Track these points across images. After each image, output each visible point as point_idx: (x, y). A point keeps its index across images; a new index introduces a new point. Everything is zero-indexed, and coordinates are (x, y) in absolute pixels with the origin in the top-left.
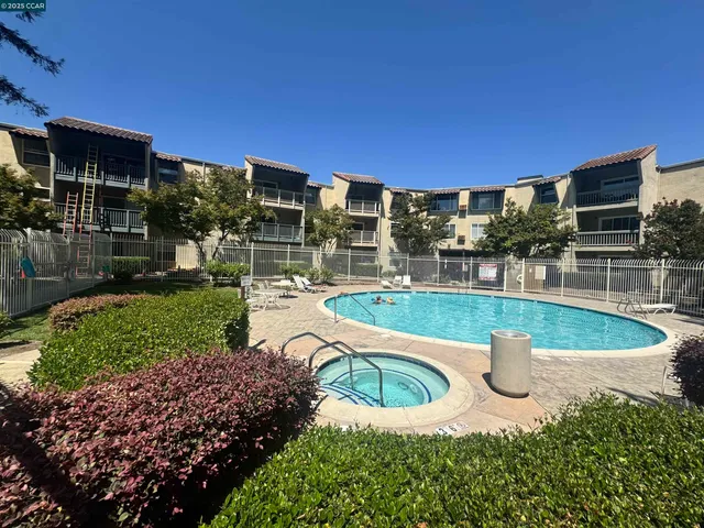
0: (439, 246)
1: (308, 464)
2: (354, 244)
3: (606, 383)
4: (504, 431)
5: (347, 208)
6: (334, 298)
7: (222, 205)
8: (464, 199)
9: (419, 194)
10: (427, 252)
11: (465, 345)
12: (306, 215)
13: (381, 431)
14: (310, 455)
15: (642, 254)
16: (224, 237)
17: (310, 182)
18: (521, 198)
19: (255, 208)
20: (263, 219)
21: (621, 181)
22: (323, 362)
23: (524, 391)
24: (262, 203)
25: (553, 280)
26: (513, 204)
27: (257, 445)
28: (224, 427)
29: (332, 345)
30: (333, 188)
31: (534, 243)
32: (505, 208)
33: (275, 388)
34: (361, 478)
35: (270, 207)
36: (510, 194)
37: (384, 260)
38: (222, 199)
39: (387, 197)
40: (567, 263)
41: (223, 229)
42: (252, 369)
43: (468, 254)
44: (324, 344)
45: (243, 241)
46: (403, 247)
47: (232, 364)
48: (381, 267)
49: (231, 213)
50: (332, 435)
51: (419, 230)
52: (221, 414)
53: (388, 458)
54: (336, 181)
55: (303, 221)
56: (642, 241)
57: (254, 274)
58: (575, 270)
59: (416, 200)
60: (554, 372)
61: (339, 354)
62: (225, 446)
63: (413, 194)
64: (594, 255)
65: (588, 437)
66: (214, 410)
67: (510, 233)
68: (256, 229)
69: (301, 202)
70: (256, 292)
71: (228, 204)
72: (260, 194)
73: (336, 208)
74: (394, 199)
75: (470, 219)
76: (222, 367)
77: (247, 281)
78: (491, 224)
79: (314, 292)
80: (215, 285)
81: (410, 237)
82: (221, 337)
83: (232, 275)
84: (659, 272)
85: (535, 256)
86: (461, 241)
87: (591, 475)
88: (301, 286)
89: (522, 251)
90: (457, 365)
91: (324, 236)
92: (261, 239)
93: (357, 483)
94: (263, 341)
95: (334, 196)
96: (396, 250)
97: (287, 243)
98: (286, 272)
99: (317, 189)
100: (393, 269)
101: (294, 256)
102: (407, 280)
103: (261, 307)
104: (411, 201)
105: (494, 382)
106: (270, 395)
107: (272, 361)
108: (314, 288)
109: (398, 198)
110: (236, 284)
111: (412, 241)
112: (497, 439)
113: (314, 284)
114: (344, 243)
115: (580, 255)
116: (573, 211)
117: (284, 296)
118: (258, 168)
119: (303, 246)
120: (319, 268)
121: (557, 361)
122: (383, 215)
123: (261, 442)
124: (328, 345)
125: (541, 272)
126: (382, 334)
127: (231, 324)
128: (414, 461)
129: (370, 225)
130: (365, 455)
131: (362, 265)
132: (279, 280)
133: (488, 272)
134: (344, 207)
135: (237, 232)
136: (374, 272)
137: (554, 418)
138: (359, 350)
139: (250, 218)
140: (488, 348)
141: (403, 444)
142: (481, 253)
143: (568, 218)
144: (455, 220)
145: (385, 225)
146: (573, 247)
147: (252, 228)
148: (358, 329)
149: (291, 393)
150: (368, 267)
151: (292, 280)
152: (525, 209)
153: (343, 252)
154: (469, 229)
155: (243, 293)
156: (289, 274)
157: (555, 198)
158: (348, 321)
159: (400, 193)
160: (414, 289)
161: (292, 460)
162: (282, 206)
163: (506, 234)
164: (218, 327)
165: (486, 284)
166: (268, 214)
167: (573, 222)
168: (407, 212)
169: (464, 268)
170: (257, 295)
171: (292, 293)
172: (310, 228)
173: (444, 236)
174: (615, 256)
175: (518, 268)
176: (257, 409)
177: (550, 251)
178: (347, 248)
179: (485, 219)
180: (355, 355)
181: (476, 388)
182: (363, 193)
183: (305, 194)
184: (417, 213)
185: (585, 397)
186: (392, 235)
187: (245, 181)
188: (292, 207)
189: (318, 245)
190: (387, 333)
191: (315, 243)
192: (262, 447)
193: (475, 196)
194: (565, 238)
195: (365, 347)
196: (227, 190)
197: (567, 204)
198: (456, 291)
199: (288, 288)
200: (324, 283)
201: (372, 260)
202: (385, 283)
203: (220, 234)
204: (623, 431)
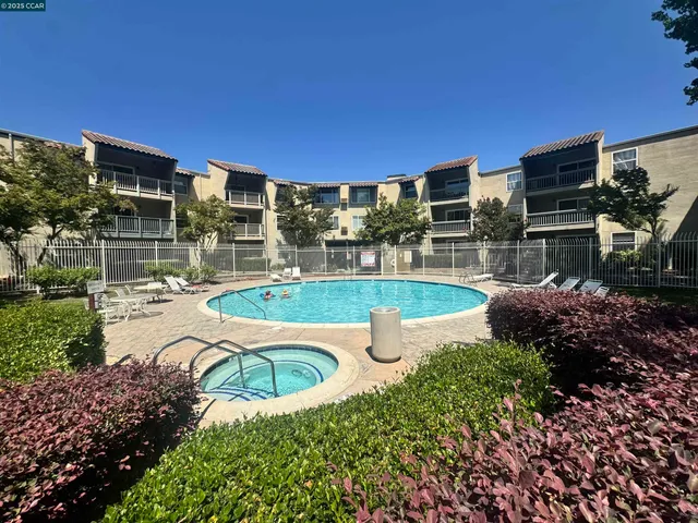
0: (325, 238)
1: (190, 468)
2: (237, 238)
3: (452, 338)
4: (375, 387)
5: (227, 199)
6: (218, 297)
7: (50, 193)
8: (344, 193)
9: (304, 187)
10: (314, 243)
11: (352, 325)
12: (177, 207)
13: (270, 415)
14: (191, 458)
15: (472, 239)
16: (55, 235)
17: (179, 169)
18: (390, 193)
19: (103, 197)
20: (116, 211)
21: (457, 182)
22: (208, 366)
23: (397, 356)
24: (113, 191)
25: (417, 262)
26: (385, 198)
27: (122, 467)
28: (69, 457)
29: (216, 345)
30: (209, 177)
31: (402, 232)
32: (379, 202)
33: (141, 399)
34: (249, 463)
35: (126, 197)
36: (382, 189)
37: (272, 253)
38: (48, 184)
39: (271, 189)
40: (426, 248)
41: (53, 224)
42: (109, 385)
43: (351, 243)
44: (206, 346)
45: (89, 238)
46: (290, 240)
47: (78, 385)
48: (269, 261)
49: (64, 203)
50: (217, 434)
51: (306, 222)
52: (63, 444)
53: (276, 437)
54: (212, 170)
55: (173, 214)
56: (472, 228)
57: (108, 279)
58: (432, 253)
59: (301, 192)
60: (419, 336)
61: (228, 354)
62: (73, 478)
63: (297, 186)
64: (443, 240)
65: (434, 377)
66: (53, 441)
67: (384, 223)
68: (108, 224)
69: (169, 192)
70: (112, 300)
71: (58, 191)
72: (110, 179)
73: (213, 199)
74: (278, 191)
75: (351, 211)
76: (62, 390)
77: (95, 287)
78: (368, 216)
79: (193, 293)
80: (45, 298)
81: (298, 228)
82: (60, 359)
83: (73, 282)
84: (483, 251)
85: (403, 243)
86: (344, 232)
87: (434, 404)
88: (176, 288)
89: (393, 239)
90: (344, 344)
91: (202, 230)
92: (115, 235)
93: (245, 468)
94: (128, 357)
95: (211, 186)
96: (283, 242)
97: (154, 240)
98: (154, 273)
99: (189, 178)
100: (283, 261)
101: (164, 254)
102: (296, 271)
103: (122, 317)
104: (295, 193)
105: (375, 353)
106: (136, 408)
107: (137, 372)
108: (192, 289)
109: (283, 190)
110: (80, 292)
111: (299, 233)
112: (371, 396)
113: (194, 284)
114: (226, 237)
115: (435, 241)
116: (428, 205)
117: (154, 302)
118: (102, 148)
119: (175, 242)
120: (198, 266)
121: (421, 327)
122: (268, 207)
123: (126, 463)
124: (211, 346)
125: (408, 256)
126: (273, 327)
127: (76, 342)
128: (302, 432)
129: (255, 217)
130: (253, 441)
131: (250, 260)
132: (146, 283)
133: (368, 259)
134: (223, 198)
135: (77, 227)
136: (262, 266)
137: (412, 370)
138: (249, 347)
139: (96, 210)
140: (368, 325)
141: (291, 421)
142: (362, 243)
143: (425, 211)
144: (338, 212)
145: (271, 218)
146: (430, 235)
147: (101, 222)
148: (247, 326)
149: (164, 402)
150: (255, 261)
151: (164, 282)
152: (395, 204)
153: (226, 247)
154: (350, 221)
155: (92, 301)
156: (158, 275)
157: (415, 194)
158: (236, 319)
159: (284, 186)
160: (304, 280)
161: (170, 469)
162: (143, 195)
163: (380, 225)
164: (55, 347)
165: (367, 270)
166: (124, 205)
167: (428, 214)
168: (292, 204)
169: (349, 257)
170: (113, 304)
171: (164, 297)
172: (182, 221)
173: (329, 228)
174: (457, 240)
175: (391, 253)
176: (118, 427)
177: (414, 238)
178: (230, 242)
179: (363, 212)
180: (246, 353)
181: (360, 361)
182: (245, 184)
183: (174, 183)
184: (302, 205)
185: (433, 349)
186: (279, 227)
187: (85, 164)
188: (158, 197)
189: (195, 241)
190: (277, 325)
191: (191, 238)
192: (128, 467)
193: (354, 190)
194: (424, 227)
195: (256, 342)
196: (55, 172)
197: (423, 199)
198: (342, 278)
199: (158, 292)
200: (205, 281)
201: (259, 253)
202: (275, 276)
203: (49, 230)
204: (455, 368)
